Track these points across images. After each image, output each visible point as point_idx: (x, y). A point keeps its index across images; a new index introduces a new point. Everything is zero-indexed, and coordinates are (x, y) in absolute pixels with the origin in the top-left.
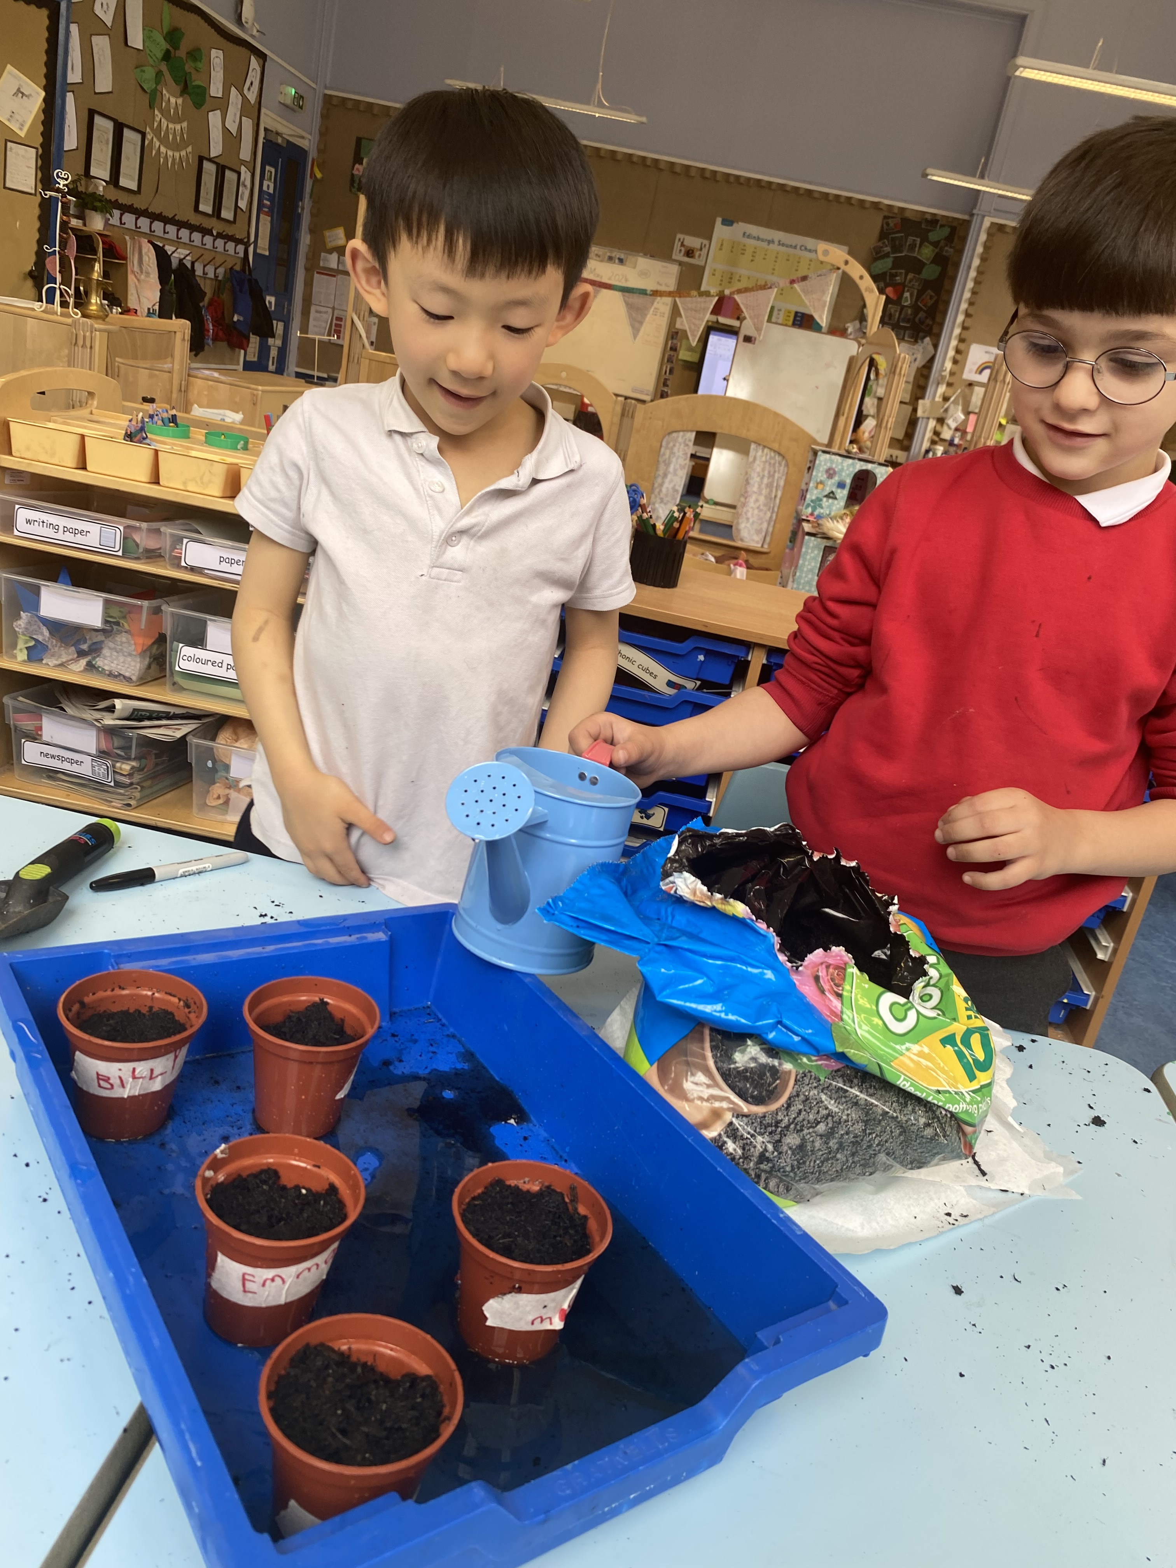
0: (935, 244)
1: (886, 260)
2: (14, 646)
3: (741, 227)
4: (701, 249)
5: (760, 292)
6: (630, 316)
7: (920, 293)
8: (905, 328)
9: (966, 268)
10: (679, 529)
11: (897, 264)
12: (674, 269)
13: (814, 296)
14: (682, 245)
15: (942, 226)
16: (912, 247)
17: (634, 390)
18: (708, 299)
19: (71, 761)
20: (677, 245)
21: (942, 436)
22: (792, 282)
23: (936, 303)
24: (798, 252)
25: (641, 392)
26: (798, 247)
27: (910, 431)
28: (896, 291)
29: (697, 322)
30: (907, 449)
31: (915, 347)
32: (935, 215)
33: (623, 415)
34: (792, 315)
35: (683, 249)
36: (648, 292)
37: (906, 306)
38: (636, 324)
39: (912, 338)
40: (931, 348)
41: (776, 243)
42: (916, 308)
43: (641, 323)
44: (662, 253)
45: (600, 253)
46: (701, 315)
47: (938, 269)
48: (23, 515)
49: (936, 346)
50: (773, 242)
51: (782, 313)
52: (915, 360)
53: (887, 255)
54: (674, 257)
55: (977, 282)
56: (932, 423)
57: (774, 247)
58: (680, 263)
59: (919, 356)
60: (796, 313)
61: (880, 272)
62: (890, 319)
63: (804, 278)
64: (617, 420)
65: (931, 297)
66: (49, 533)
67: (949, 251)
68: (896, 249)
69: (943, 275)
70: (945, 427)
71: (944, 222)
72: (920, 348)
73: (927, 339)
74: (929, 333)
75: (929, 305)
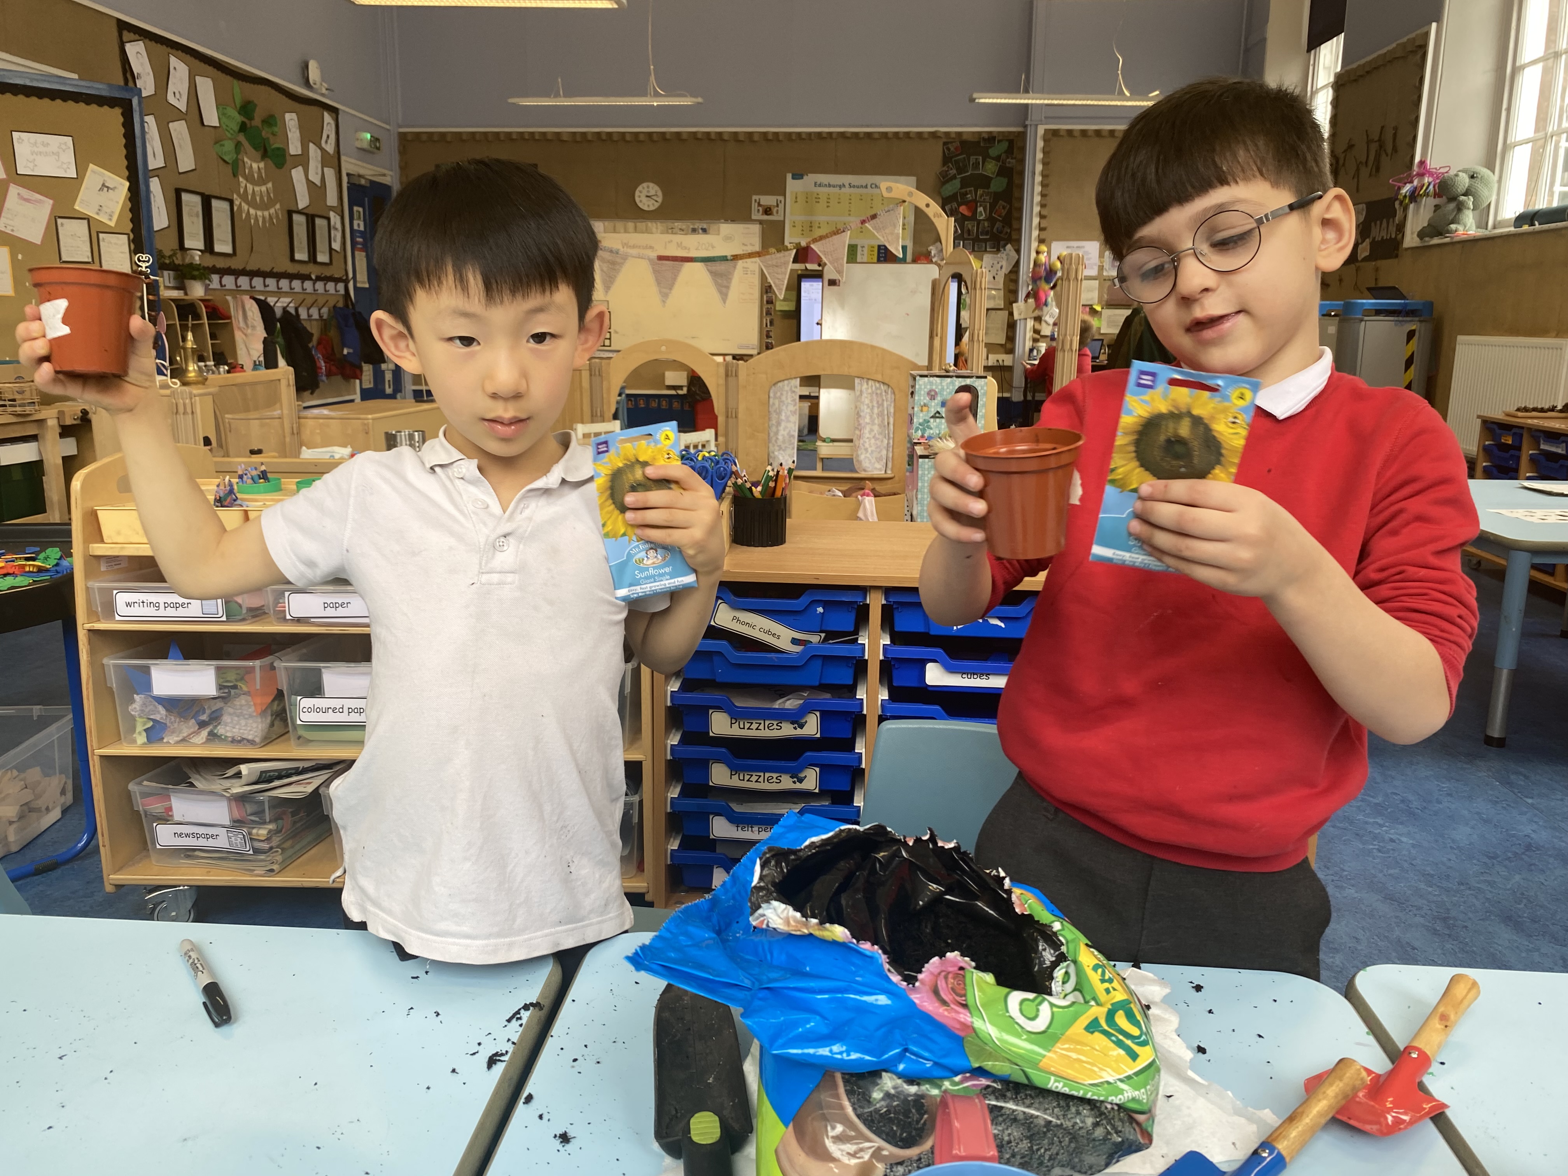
0: (998, 159)
1: (954, 181)
2: (133, 729)
3: (811, 179)
4: (777, 206)
5: (835, 237)
6: (717, 284)
7: (993, 206)
8: (985, 241)
9: (1030, 174)
10: (775, 487)
11: (964, 183)
12: (756, 228)
13: (887, 231)
14: (759, 205)
15: (999, 141)
16: (976, 165)
17: (740, 347)
18: (787, 253)
19: (207, 837)
20: (754, 206)
21: (1042, 333)
22: (863, 222)
23: (1009, 212)
24: (869, 189)
25: (747, 347)
26: (869, 186)
27: (1010, 334)
28: (969, 209)
29: (780, 277)
30: (1011, 351)
31: (998, 256)
32: (990, 133)
33: (727, 375)
34: (876, 249)
35: (761, 209)
36: (729, 258)
37: (983, 220)
38: (723, 290)
39: (993, 248)
40: (1013, 254)
41: (847, 186)
42: (991, 219)
43: (728, 287)
44: (741, 215)
45: (684, 227)
46: (783, 270)
47: (1004, 181)
48: (122, 599)
49: (1018, 251)
50: (844, 186)
51: (866, 250)
52: (1001, 267)
53: (954, 177)
54: (754, 217)
55: (1044, 185)
56: (1030, 323)
57: (847, 190)
58: (761, 222)
59: (1004, 263)
60: (879, 246)
61: (951, 194)
62: (969, 235)
63: (874, 217)
64: (722, 381)
65: (1004, 208)
66: (150, 611)
67: (1011, 162)
68: (960, 170)
69: (1010, 184)
70: (1043, 323)
71: (1001, 138)
72: (1004, 256)
73: (1009, 246)
74: (1009, 240)
75: (1003, 214)
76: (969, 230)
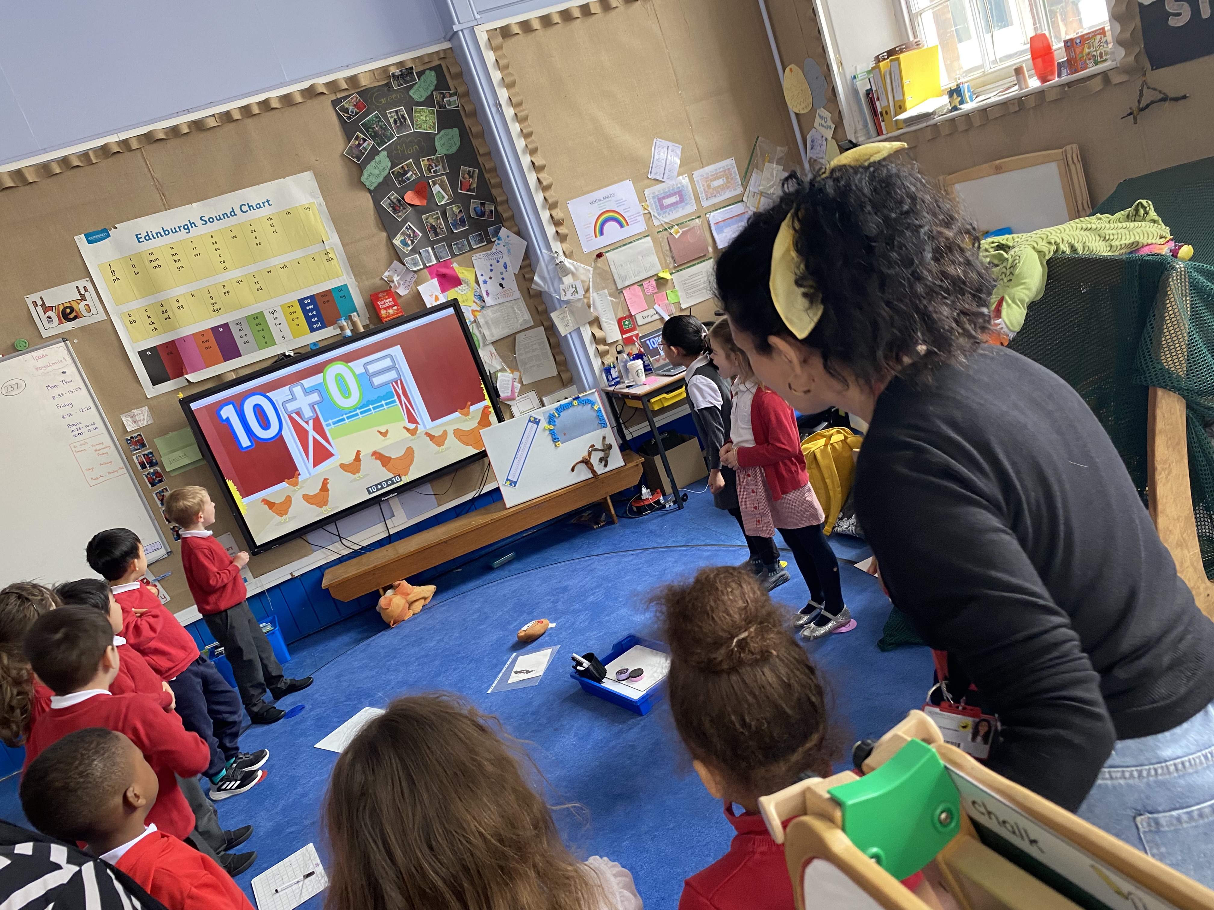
0: (429, 102)
1: (376, 159)
3: (124, 232)
4: (83, 298)
7: (453, 178)
8: (465, 234)
9: (494, 110)
11: (395, 156)
12: (61, 351)
14: (47, 308)
15: (420, 74)
16: (401, 122)
21: (610, 341)
24: (241, 218)
26: (238, 211)
28: (419, 194)
31: (494, 250)
32: (400, 64)
34: (298, 308)
35: (52, 314)
37: (450, 204)
39: (481, 241)
40: (515, 238)
41: (199, 223)
42: (457, 198)
44: (20, 339)
47: (454, 133)
49: (521, 233)
50: (192, 224)
51: (280, 314)
52: (506, 267)
53: (374, 152)
54: (46, 334)
56: (587, 332)
57: (201, 230)
58: (64, 337)
59: (506, 259)
60: (301, 301)
61: (380, 179)
62: (436, 234)
67: (452, 102)
68: (380, 138)
69: (464, 136)
70: (605, 326)
71: (421, 68)
72: (501, 248)
73: (503, 232)
74: (499, 221)
75: (475, 185)
76: (433, 227)
